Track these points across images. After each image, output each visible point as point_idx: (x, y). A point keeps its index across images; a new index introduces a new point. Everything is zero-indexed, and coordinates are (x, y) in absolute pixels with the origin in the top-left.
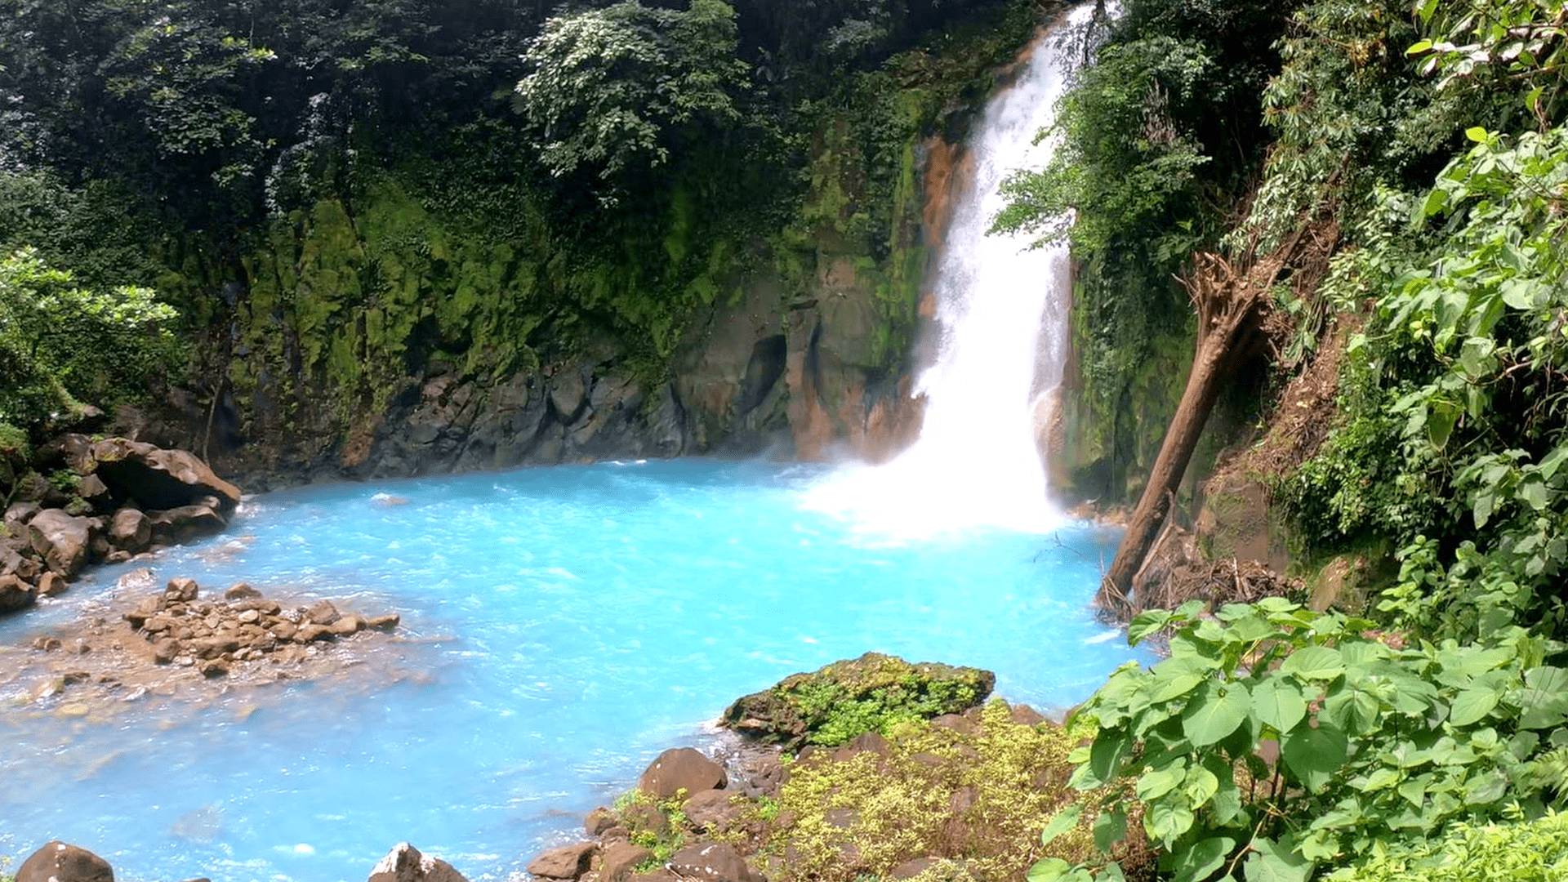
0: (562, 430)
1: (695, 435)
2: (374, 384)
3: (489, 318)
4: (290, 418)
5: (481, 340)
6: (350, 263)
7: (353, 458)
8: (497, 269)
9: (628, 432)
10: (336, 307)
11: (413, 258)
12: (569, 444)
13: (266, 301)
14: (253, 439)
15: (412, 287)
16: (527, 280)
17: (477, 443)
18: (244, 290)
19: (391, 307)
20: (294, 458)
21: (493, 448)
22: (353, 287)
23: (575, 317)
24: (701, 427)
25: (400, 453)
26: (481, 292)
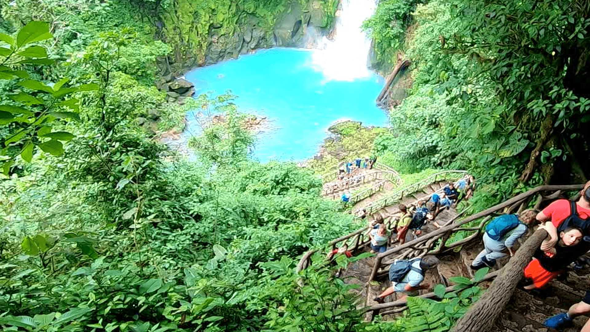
0: (246, 45)
1: (279, 42)
2: (202, 43)
3: (226, 20)
4: (183, 55)
5: (225, 26)
6: (190, 12)
7: (201, 62)
8: (227, 7)
9: (262, 43)
10: (190, 26)
11: (207, 10)
12: (249, 48)
13: (171, 27)
14: (175, 62)
15: (208, 16)
16: (234, 9)
17: (229, 53)
18: (164, 25)
19: (204, 23)
20: (186, 65)
21: (232, 53)
22: (192, 19)
23: (245, 15)
24: (280, 41)
25: (212, 59)
26: (224, 14)
